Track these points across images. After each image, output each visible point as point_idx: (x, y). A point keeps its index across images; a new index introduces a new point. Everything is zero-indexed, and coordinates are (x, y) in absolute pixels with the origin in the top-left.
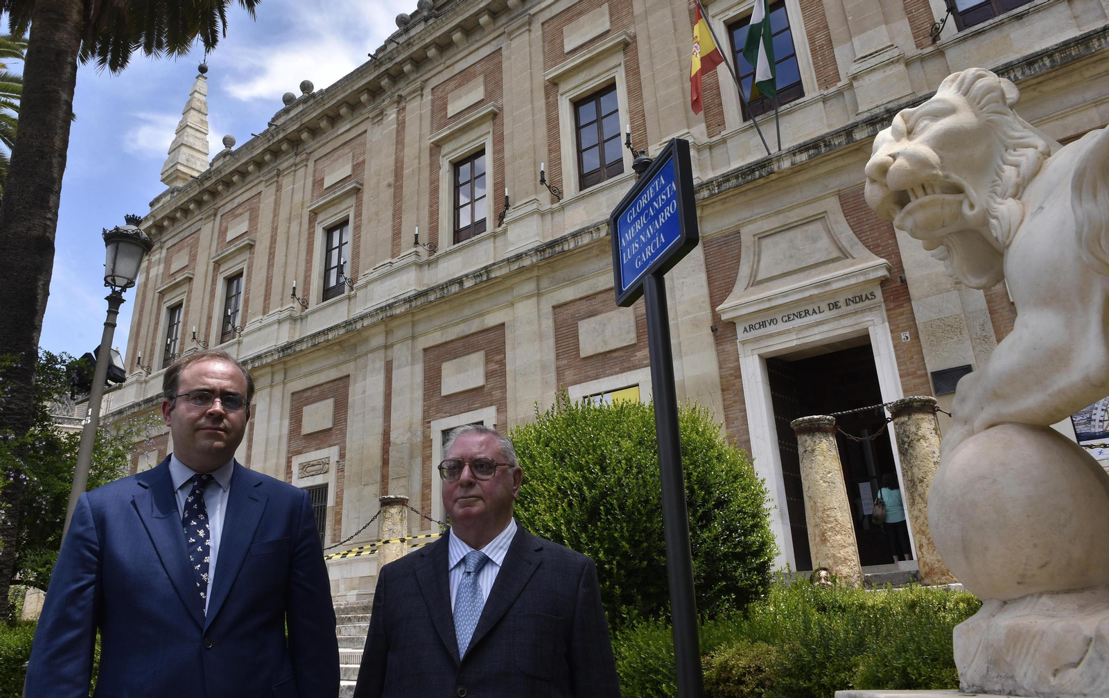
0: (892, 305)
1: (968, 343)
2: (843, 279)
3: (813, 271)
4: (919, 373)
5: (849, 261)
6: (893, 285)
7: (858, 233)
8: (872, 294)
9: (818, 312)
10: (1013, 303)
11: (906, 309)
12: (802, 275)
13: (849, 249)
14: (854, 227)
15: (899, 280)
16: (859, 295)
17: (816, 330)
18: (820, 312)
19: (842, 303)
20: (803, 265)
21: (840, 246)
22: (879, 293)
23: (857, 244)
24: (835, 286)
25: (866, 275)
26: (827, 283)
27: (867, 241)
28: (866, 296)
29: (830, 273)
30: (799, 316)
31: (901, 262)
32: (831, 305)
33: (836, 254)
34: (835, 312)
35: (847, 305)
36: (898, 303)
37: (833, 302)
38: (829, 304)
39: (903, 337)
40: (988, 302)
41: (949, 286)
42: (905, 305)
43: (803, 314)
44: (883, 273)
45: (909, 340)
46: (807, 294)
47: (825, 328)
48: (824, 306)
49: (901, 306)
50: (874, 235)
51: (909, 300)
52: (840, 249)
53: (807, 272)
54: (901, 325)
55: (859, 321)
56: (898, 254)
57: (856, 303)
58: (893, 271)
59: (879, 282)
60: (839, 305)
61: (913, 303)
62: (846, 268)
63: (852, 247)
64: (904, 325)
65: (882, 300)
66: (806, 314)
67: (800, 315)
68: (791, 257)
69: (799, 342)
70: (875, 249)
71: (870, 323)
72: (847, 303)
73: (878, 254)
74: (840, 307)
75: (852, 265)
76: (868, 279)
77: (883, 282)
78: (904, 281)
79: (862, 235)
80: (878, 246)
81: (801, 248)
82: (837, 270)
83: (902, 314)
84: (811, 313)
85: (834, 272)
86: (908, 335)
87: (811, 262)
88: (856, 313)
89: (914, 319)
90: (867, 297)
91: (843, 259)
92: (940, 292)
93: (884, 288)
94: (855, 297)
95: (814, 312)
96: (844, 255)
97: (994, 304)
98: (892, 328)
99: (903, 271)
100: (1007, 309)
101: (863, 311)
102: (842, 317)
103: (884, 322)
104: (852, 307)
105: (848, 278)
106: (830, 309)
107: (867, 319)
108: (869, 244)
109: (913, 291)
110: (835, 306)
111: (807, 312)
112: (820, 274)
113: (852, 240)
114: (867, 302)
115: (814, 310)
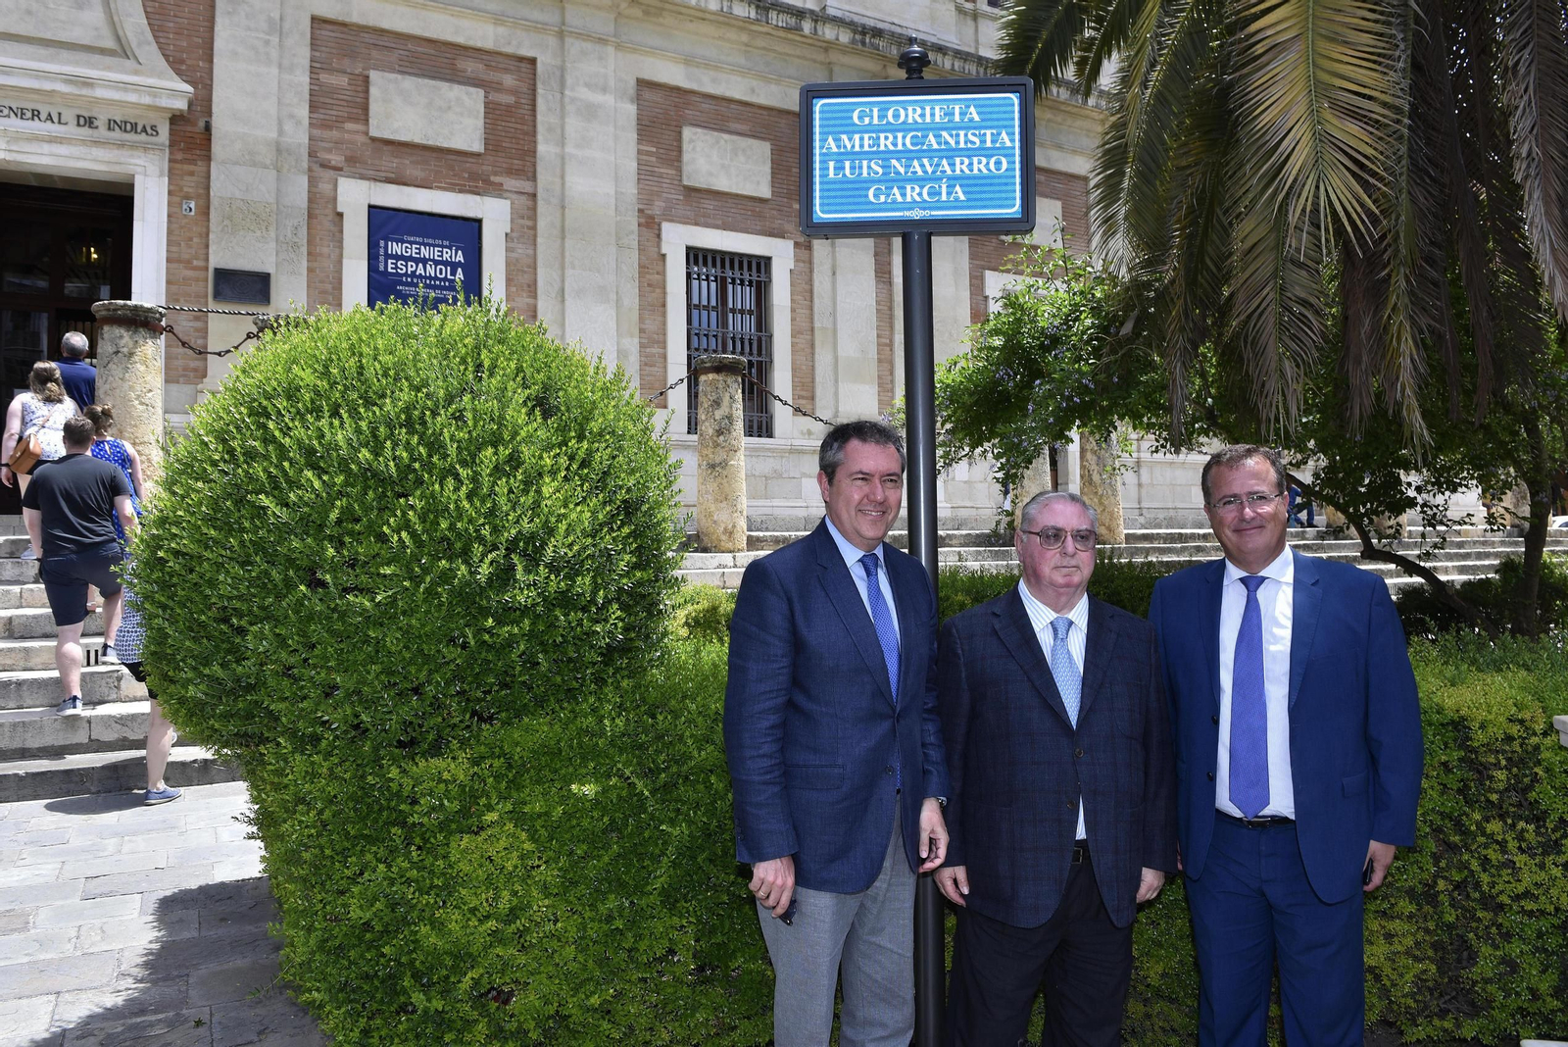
0: (179, 156)
1: (273, 245)
2: (118, 89)
3: (65, 54)
4: (195, 263)
5: (130, 64)
6: (189, 129)
7: (157, 30)
8: (153, 128)
9: (56, 119)
10: (340, 215)
11: (200, 168)
12: (43, 51)
13: (134, 46)
14: (152, 16)
15: (201, 124)
16: (133, 121)
17: (46, 148)
18: (60, 123)
19: (101, 122)
20: (48, 36)
21: (121, 33)
22: (164, 131)
23: (149, 44)
24: (100, 93)
25: (155, 96)
26: (87, 83)
27: (166, 47)
28: (144, 127)
29: (98, 69)
30: (20, 113)
31: (210, 100)
32: (82, 121)
33: (109, 43)
34: (86, 131)
35: (109, 129)
36: (187, 156)
37: (86, 115)
38: (78, 117)
39: (185, 207)
40: (310, 201)
41: (268, 162)
42: (199, 163)
43: (29, 114)
44: (181, 105)
45: (193, 213)
46: (47, 86)
47: (62, 150)
48: (69, 115)
49: (193, 162)
50: (178, 43)
51: (208, 158)
52: (118, 39)
53: (51, 50)
54: (185, 189)
55: (122, 160)
56: (209, 88)
57: (125, 131)
58: (194, 108)
59: (170, 115)
60: (96, 123)
61: (213, 164)
62: (126, 73)
63: (139, 45)
64: (190, 190)
65: (167, 143)
66: (33, 115)
67: (22, 114)
68: (29, 12)
69: (9, 157)
70: (177, 65)
71: (139, 169)
72: (111, 125)
73: (179, 73)
74: (97, 128)
75: (136, 73)
76: (158, 104)
77: (176, 119)
78: (208, 128)
79: (161, 34)
80: (182, 62)
81: (52, 6)
82: (109, 68)
83: (192, 174)
84: (43, 116)
85: (104, 69)
86: (192, 205)
87: (63, 36)
88: (121, 145)
89: (208, 188)
90: (144, 130)
91: (121, 56)
92: (254, 164)
93: (174, 127)
94: (126, 123)
95: (50, 118)
96: (122, 51)
97: (316, 206)
98: (172, 188)
99: (210, 114)
100: (330, 218)
101: (133, 146)
102: (96, 143)
103: (161, 175)
104: (117, 134)
105: (126, 90)
106: (78, 125)
107: (138, 162)
108: (168, 53)
109: (217, 148)
110: (90, 122)
111: (36, 114)
112: (77, 63)
113: (143, 33)
114: (143, 137)
115: (50, 115)
